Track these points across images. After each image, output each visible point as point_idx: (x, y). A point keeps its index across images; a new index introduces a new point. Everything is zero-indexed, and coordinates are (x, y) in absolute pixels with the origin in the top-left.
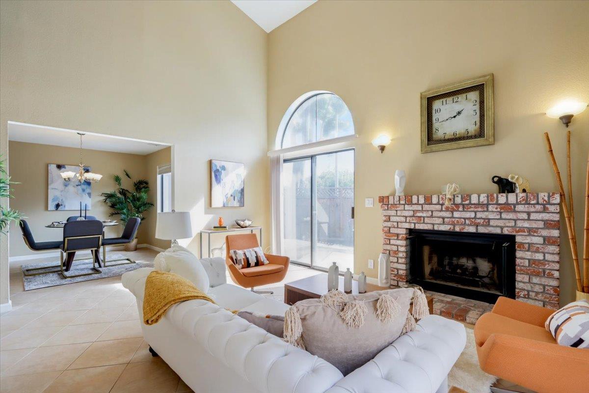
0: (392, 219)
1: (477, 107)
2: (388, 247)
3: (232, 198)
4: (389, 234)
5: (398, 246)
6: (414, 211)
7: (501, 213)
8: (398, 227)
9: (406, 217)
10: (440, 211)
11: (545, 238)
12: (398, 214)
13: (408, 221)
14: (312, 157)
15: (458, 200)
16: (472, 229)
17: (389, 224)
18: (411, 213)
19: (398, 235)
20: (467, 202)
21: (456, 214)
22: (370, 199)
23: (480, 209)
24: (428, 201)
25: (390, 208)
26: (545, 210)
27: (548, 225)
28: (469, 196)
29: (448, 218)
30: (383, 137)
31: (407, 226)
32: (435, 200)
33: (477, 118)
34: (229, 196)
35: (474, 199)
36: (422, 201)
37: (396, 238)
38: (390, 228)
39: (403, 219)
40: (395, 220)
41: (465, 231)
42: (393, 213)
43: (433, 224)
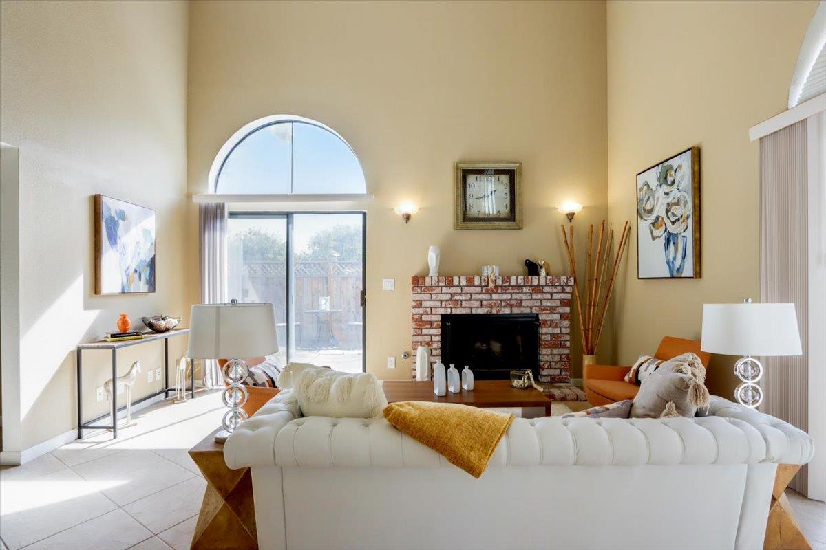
0: (424, 304)
1: (508, 191)
2: (420, 338)
3: (136, 275)
4: (419, 322)
5: (431, 336)
6: (451, 294)
7: (531, 294)
8: (431, 314)
9: (441, 301)
10: (480, 293)
11: (561, 315)
12: (433, 298)
13: (443, 305)
14: (288, 215)
15: (499, 282)
16: (507, 311)
17: (420, 310)
18: (448, 297)
19: (431, 323)
20: (507, 284)
21: (495, 296)
22: (389, 280)
23: (516, 291)
24: (470, 282)
25: (424, 291)
26: (563, 291)
27: (564, 303)
28: (509, 278)
29: (485, 300)
30: (407, 204)
31: (443, 311)
32: (477, 281)
33: (508, 201)
34: (131, 271)
35: (513, 281)
36: (464, 282)
37: (429, 326)
38: (421, 315)
39: (438, 304)
40: (428, 305)
41: (501, 312)
42: (427, 297)
43: (471, 308)
